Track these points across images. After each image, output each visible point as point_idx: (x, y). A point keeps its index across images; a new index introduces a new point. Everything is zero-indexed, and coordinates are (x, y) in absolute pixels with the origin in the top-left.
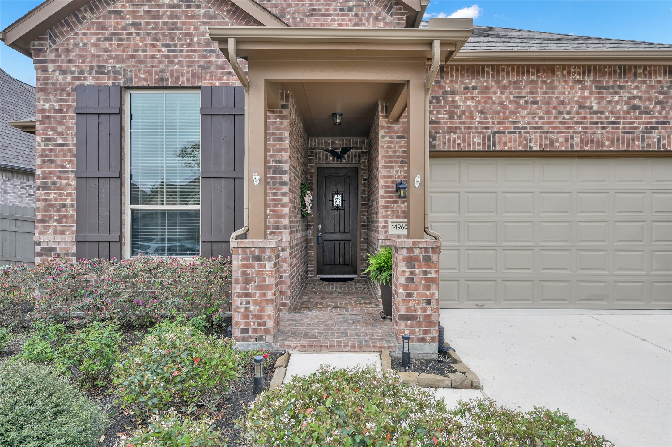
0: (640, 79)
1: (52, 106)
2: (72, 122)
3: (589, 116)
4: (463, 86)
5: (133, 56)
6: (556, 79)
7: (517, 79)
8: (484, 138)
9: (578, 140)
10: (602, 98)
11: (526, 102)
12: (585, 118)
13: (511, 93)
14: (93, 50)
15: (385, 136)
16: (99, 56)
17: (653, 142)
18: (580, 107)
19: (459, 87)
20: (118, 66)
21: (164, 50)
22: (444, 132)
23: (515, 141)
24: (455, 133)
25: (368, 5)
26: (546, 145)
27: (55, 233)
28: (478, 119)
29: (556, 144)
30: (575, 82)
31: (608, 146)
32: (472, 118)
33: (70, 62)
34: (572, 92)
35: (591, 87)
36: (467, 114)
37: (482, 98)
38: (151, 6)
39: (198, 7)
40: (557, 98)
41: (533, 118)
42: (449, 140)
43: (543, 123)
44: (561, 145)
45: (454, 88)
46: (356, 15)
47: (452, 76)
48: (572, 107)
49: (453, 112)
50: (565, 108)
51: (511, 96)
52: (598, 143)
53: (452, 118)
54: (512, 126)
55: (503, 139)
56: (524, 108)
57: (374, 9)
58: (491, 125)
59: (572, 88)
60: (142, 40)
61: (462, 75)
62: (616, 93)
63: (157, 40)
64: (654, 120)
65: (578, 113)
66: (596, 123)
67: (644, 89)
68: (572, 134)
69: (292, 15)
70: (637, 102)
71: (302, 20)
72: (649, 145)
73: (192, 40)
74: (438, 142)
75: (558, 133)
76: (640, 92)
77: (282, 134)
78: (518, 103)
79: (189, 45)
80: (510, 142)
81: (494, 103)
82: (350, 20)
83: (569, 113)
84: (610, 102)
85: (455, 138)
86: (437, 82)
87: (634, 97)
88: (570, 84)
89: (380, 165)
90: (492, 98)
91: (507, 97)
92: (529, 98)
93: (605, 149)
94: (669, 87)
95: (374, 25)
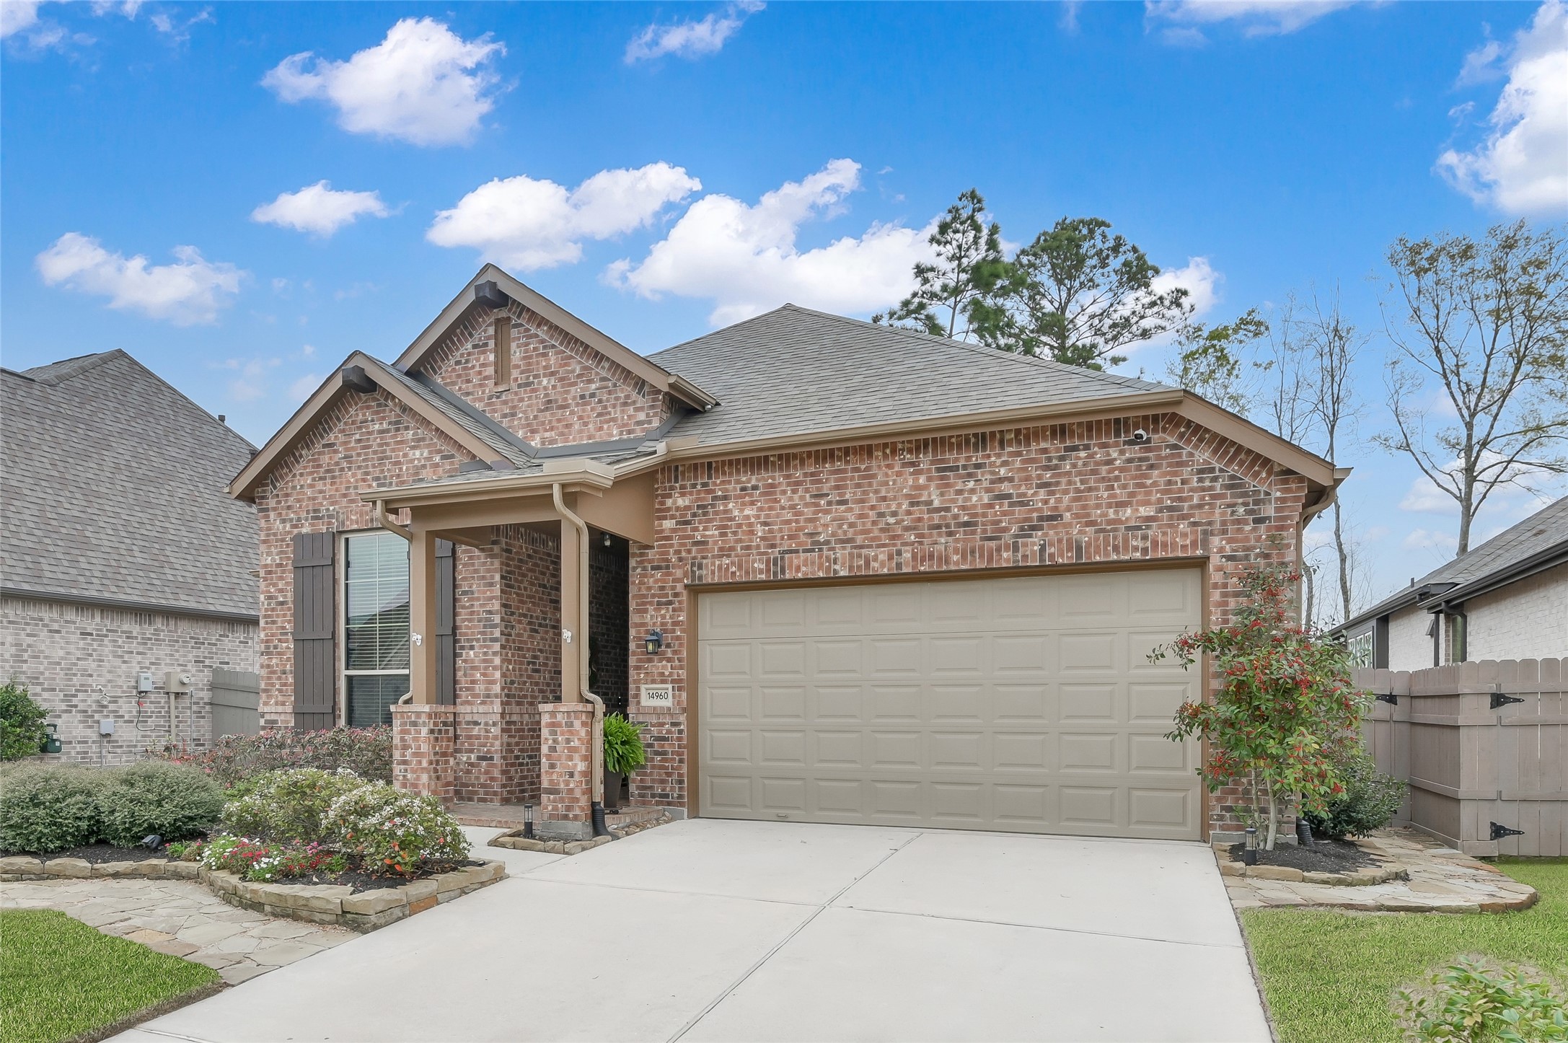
0: (1011, 449)
1: (273, 560)
2: (290, 577)
3: (926, 516)
4: (738, 486)
5: (345, 495)
6: (874, 463)
7: (815, 468)
8: (768, 561)
9: (909, 555)
10: (948, 486)
11: (829, 503)
12: (920, 520)
13: (807, 490)
14: (309, 492)
15: (637, 568)
16: (314, 499)
17: (1033, 552)
18: (912, 504)
19: (734, 488)
20: (331, 508)
22: (713, 557)
23: (813, 563)
24: (728, 556)
25: (615, 385)
26: (859, 567)
27: (277, 703)
28: (760, 534)
29: (873, 564)
30: (904, 465)
31: (957, 563)
32: (752, 532)
33: (289, 508)
34: (900, 480)
35: (929, 470)
36: (744, 528)
37: (766, 501)
38: (362, 434)
39: (407, 428)
40: (876, 492)
41: (840, 526)
42: (720, 567)
43: (856, 533)
44: (883, 565)
45: (727, 490)
46: (600, 401)
47: (724, 473)
48: (899, 505)
49: (726, 527)
50: (888, 506)
51: (808, 495)
52: (940, 558)
53: (724, 534)
54: (809, 541)
55: (795, 562)
56: (827, 512)
57: (622, 391)
58: (778, 542)
59: (899, 474)
60: (354, 475)
61: (738, 471)
62: (970, 475)
63: (367, 473)
64: (1035, 515)
65: (909, 513)
66: (938, 527)
67: (1018, 465)
68: (899, 547)
69: (525, 412)
70: (1006, 488)
71: (536, 417)
72: (1025, 557)
73: (401, 469)
74: (704, 572)
75: (879, 546)
76: (1010, 470)
77: (492, 577)
78: (817, 505)
79: (398, 476)
80: (806, 565)
81: (783, 508)
82: (593, 409)
83: (894, 514)
84: (960, 492)
85: (728, 565)
86: (704, 485)
87: (1001, 480)
88: (896, 469)
89: (631, 609)
90: (779, 501)
91: (802, 498)
92: (834, 497)
93: (953, 567)
94: (1062, 458)
95: (623, 412)
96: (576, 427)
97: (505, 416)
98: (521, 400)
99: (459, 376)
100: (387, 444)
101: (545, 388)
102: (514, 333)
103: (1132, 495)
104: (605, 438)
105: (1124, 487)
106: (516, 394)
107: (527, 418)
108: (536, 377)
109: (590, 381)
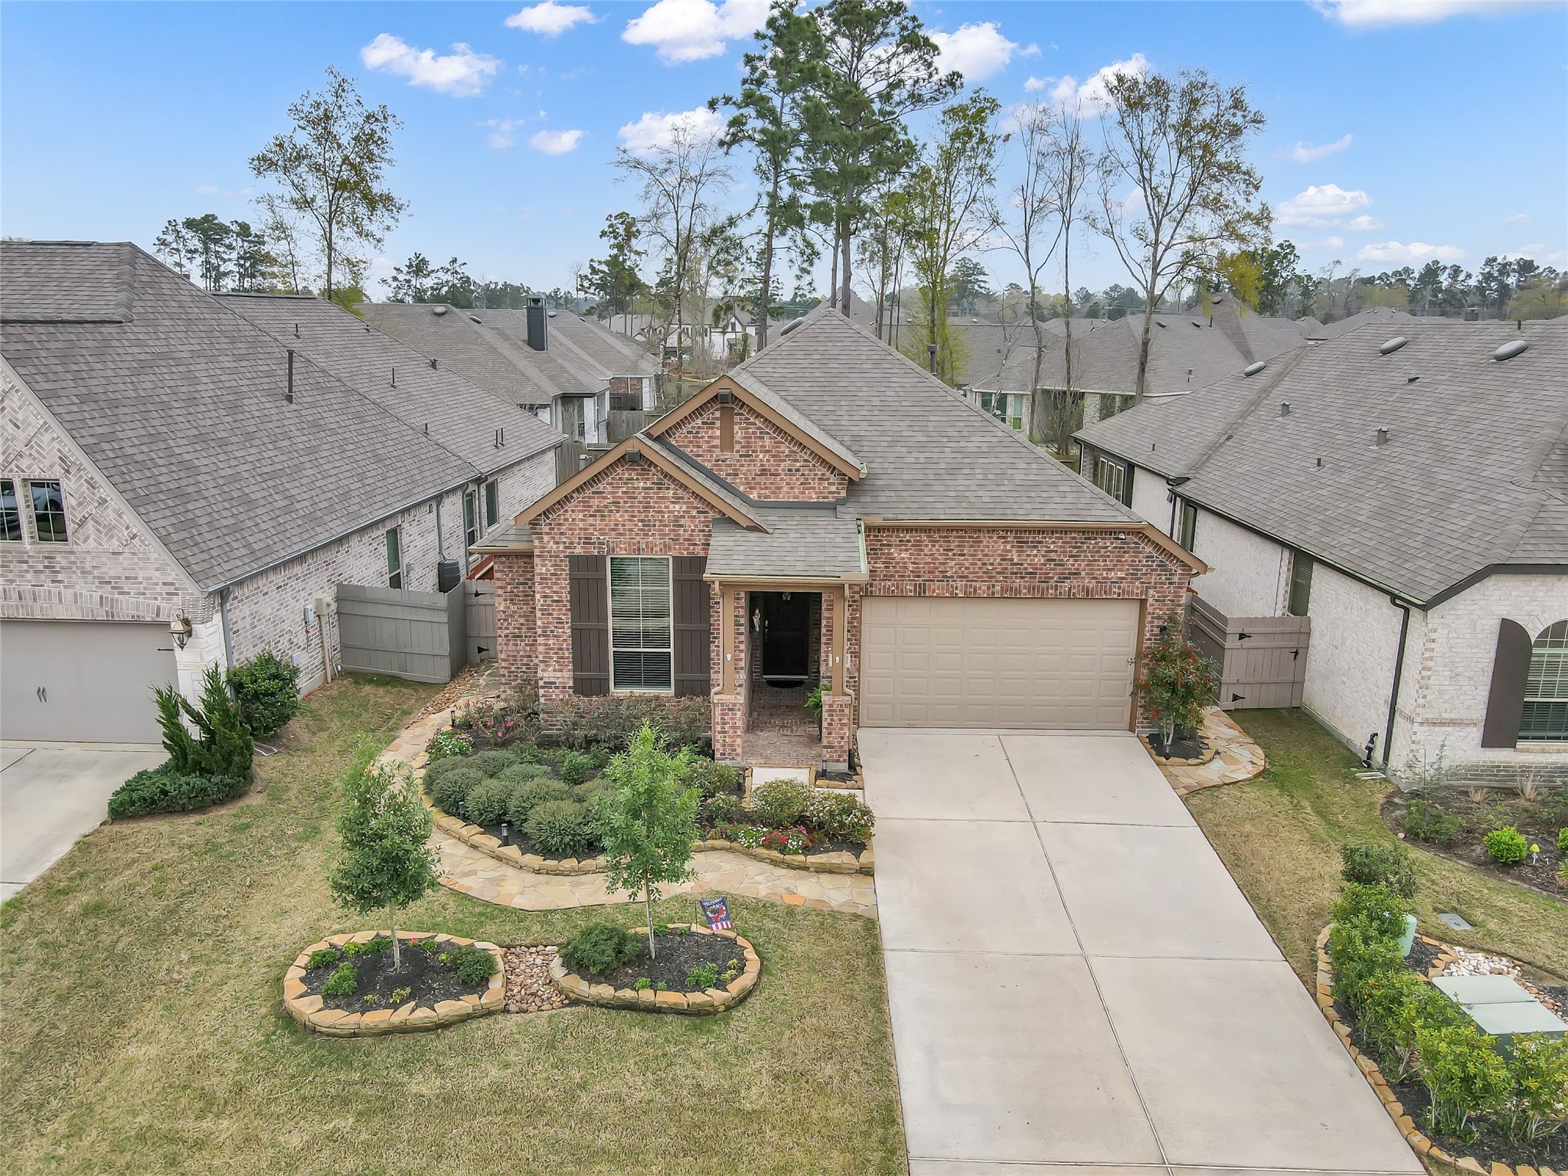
1: (547, 570)
2: (565, 583)
3: (1009, 567)
5: (613, 530)
8: (915, 585)
9: (998, 588)
10: (1023, 551)
11: (954, 555)
12: (1006, 569)
13: (941, 546)
14: (581, 525)
16: (585, 529)
17: (1064, 591)
18: (1002, 560)
19: (895, 541)
20: (602, 538)
21: (640, 524)
22: (879, 581)
23: (942, 589)
24: (889, 581)
25: (814, 466)
26: (969, 593)
27: (555, 671)
28: (910, 569)
33: (561, 534)
34: (996, 545)
36: (901, 564)
38: (628, 488)
39: (668, 489)
44: (984, 592)
46: (803, 475)
48: (995, 560)
49: (889, 563)
50: (989, 560)
53: (888, 567)
54: (941, 575)
55: (931, 587)
56: (953, 560)
57: (819, 470)
58: (921, 575)
59: (996, 542)
60: (621, 516)
62: (1036, 546)
63: (634, 516)
64: (1067, 571)
65: (1000, 564)
66: (1016, 573)
67: (1061, 543)
68: (993, 583)
69: (745, 474)
70: (1053, 555)
71: (753, 479)
72: (1061, 593)
78: (947, 555)
79: (660, 521)
81: (925, 555)
82: (797, 479)
83: (992, 564)
84: (1028, 556)
91: (938, 550)
94: (1082, 543)
95: (819, 484)
96: (785, 489)
97: (729, 475)
98: (743, 466)
99: (691, 442)
100: (651, 498)
101: (761, 460)
102: (737, 419)
103: (1115, 565)
104: (806, 500)
105: (1112, 561)
106: (738, 461)
107: (746, 479)
108: (753, 451)
109: (797, 461)
